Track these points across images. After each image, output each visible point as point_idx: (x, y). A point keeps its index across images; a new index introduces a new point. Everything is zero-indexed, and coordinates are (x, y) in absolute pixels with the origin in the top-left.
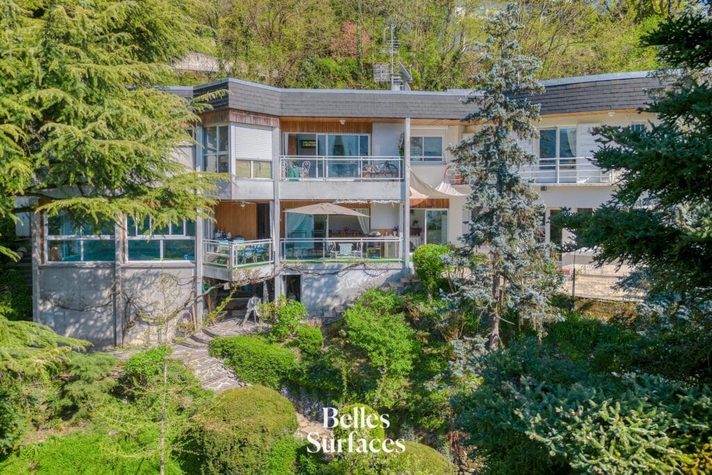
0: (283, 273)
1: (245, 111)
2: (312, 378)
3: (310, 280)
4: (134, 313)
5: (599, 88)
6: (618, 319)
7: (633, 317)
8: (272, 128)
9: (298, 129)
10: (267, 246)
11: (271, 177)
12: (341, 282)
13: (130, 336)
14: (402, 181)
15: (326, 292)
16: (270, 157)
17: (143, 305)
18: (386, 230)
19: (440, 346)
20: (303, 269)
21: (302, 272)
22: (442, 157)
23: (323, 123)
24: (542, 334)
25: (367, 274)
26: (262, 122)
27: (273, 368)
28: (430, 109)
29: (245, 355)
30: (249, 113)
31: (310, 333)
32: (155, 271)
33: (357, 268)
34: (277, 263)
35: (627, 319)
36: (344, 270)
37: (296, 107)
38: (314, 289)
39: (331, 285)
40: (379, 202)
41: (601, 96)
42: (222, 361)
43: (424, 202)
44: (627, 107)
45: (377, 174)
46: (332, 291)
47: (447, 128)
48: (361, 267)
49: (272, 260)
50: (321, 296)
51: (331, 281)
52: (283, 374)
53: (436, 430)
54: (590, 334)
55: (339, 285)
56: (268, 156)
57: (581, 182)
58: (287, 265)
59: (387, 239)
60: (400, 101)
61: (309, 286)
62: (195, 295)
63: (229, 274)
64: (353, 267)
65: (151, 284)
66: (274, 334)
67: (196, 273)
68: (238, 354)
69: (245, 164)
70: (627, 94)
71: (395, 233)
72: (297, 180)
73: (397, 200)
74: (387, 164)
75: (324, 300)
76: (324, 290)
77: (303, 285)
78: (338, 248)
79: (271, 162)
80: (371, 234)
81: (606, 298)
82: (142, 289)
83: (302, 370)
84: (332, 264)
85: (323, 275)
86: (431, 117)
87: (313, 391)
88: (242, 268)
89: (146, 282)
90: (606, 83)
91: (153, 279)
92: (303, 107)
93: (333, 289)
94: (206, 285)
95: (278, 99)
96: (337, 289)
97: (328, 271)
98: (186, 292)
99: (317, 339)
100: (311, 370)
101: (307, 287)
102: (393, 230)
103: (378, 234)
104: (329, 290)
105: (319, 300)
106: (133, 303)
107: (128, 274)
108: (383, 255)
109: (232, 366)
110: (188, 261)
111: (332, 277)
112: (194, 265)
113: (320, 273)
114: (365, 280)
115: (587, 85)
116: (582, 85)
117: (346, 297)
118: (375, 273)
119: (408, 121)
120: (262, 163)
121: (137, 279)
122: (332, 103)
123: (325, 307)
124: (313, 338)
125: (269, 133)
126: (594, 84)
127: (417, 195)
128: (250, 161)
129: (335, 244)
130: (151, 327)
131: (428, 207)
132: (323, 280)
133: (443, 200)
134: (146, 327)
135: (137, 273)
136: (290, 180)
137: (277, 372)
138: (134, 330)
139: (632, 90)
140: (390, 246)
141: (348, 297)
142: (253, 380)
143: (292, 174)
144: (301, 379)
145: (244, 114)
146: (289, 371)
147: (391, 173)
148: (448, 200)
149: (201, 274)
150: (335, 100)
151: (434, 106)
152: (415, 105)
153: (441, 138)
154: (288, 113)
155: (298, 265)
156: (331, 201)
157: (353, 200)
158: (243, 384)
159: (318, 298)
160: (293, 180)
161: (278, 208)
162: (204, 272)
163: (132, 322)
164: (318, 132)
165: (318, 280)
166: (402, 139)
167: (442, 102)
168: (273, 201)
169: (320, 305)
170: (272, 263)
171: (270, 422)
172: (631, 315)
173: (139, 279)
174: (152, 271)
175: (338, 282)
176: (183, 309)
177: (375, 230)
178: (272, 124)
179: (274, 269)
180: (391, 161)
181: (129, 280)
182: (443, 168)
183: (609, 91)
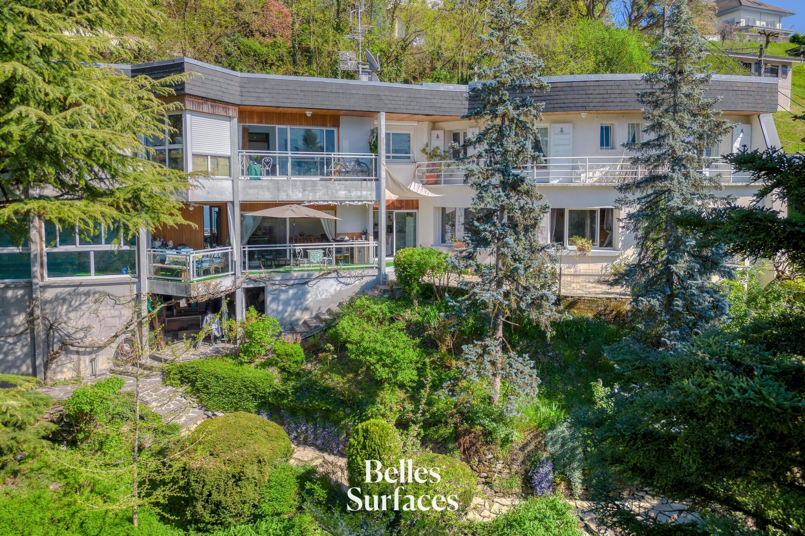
0: (245, 286)
1: (202, 98)
2: (298, 398)
3: (276, 292)
4: (59, 341)
5: (575, 88)
6: (600, 315)
7: (614, 313)
8: (230, 118)
9: (256, 120)
10: (226, 255)
11: (230, 175)
12: (312, 293)
13: (55, 369)
14: (377, 180)
15: (295, 304)
16: (228, 153)
17: (71, 331)
18: (353, 234)
19: (431, 354)
20: (270, 279)
21: (268, 283)
22: (411, 155)
23: (285, 114)
24: (550, 333)
25: (341, 283)
26: (220, 111)
27: (249, 392)
28: (405, 103)
29: (213, 381)
30: (206, 99)
31: (290, 351)
32: (86, 289)
33: (329, 276)
34: (238, 274)
35: (608, 314)
36: (314, 279)
37: (257, 95)
38: (281, 302)
39: (301, 296)
40: (352, 203)
41: (577, 96)
42: (181, 390)
43: (393, 203)
44: (600, 108)
45: (348, 172)
46: (302, 304)
47: (415, 124)
48: (334, 275)
49: (232, 271)
50: (289, 309)
51: (300, 292)
52: (261, 397)
53: (445, 440)
54: (581, 331)
55: (309, 296)
56: (227, 152)
57: (555, 182)
58: (250, 275)
59: (357, 244)
60: (373, 93)
61: (276, 299)
62: (139, 315)
63: (187, 288)
64: (325, 275)
65: (80, 305)
66: (245, 355)
67: (139, 289)
68: (202, 380)
69: (201, 159)
70: (600, 96)
71: (363, 237)
72: (259, 179)
73: (371, 201)
74: (358, 162)
75: (292, 314)
76: (293, 302)
77: (269, 299)
78: (306, 255)
79: (229, 158)
80: (338, 238)
81: (588, 296)
82: (68, 312)
83: (286, 391)
84: (301, 273)
85: (293, 285)
86: (407, 111)
87: (299, 414)
88: (201, 280)
89: (73, 303)
90: (581, 84)
91: (83, 299)
92: (266, 95)
93: (302, 301)
94: (152, 303)
95: (237, 84)
96: (307, 301)
97: (296, 281)
98: (127, 313)
99: (298, 356)
100: (296, 390)
101: (273, 300)
102: (362, 234)
103: (347, 238)
104: (298, 302)
105: (287, 314)
106: (57, 330)
107: (49, 294)
108: (352, 262)
109: (194, 394)
110: (128, 276)
111: (302, 287)
112: (137, 280)
113: (288, 283)
114: (338, 289)
115: (563, 85)
116: (559, 85)
117: (317, 308)
118: (348, 281)
119: (383, 115)
120: (219, 159)
121: (61, 300)
122: (299, 92)
123: (294, 321)
124: (294, 355)
125: (226, 125)
126: (570, 84)
127: (389, 196)
128: (207, 156)
129: (302, 252)
130: (82, 357)
131: (397, 208)
132: (291, 292)
133: (413, 200)
134: (75, 357)
135: (61, 293)
136: (251, 179)
137: (254, 396)
138: (59, 363)
139: (604, 92)
140: (359, 252)
141: (319, 309)
142: (224, 407)
143: (254, 172)
144: (285, 401)
145: (201, 101)
146: (269, 393)
147: (362, 171)
148: (417, 201)
149: (146, 289)
150: (304, 89)
151: (408, 99)
152: (390, 98)
153: (409, 135)
154: (250, 101)
155: (263, 275)
156: (299, 203)
157: (324, 201)
158: (210, 413)
159: (286, 311)
160: (255, 179)
161: (237, 209)
162: (150, 287)
163: (57, 352)
164: (279, 124)
165: (286, 291)
166: (375, 135)
167: (418, 96)
168: (233, 203)
169: (288, 319)
170: (232, 274)
171: (265, 451)
172: (613, 311)
173: (64, 300)
174: (81, 289)
175: (308, 292)
176: (124, 333)
177: (342, 234)
178: (231, 114)
179: (235, 282)
180: (363, 159)
181: (51, 302)
182: (412, 167)
183: (584, 92)
